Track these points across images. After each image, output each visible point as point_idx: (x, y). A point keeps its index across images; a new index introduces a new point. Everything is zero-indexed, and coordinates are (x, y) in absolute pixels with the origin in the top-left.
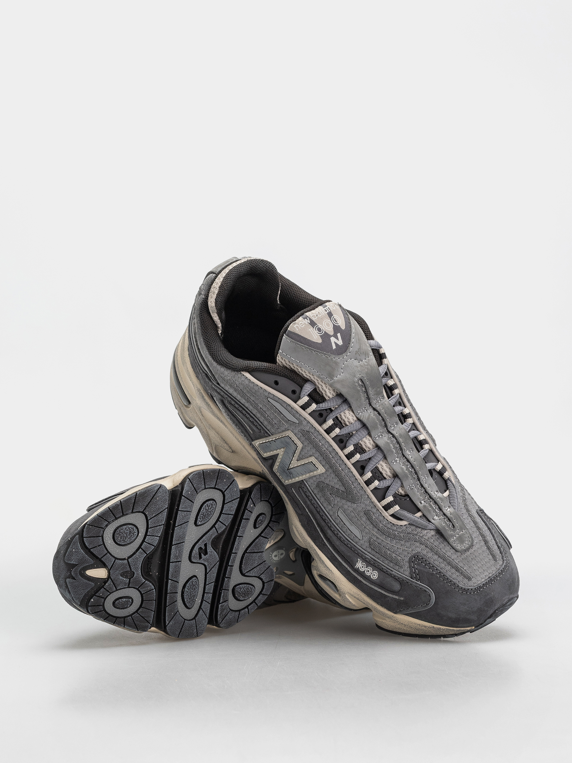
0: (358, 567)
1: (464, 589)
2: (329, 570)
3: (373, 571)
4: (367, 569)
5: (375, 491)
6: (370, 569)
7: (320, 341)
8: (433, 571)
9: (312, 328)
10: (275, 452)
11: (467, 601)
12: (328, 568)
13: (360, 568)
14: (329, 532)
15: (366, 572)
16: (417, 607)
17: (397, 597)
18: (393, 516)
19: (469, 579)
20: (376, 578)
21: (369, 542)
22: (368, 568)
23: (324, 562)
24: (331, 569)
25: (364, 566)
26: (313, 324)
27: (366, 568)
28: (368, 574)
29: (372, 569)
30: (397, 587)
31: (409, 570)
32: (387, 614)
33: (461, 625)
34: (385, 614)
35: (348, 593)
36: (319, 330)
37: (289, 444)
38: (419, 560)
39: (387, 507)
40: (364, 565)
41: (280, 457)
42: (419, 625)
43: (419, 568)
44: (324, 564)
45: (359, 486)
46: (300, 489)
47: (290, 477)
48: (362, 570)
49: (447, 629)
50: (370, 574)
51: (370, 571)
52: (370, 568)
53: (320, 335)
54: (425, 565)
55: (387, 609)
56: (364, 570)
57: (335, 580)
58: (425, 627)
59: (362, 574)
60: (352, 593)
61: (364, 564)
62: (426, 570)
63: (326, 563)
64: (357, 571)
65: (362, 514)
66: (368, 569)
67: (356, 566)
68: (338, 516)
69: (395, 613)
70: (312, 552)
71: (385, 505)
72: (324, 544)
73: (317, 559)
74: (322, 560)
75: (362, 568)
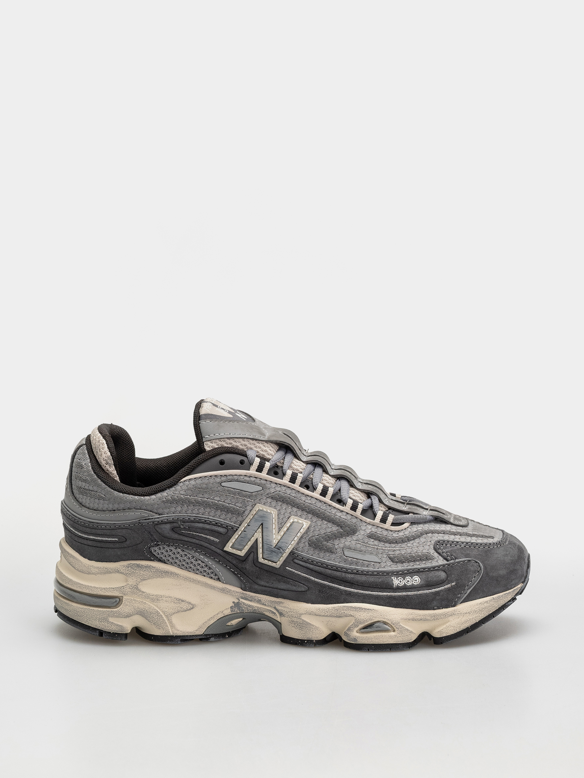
0: (396, 585)
1: (497, 543)
2: (370, 611)
3: (412, 578)
4: (405, 580)
5: (364, 512)
6: (408, 578)
7: (231, 416)
8: (460, 546)
9: (217, 408)
10: (253, 540)
11: (507, 551)
12: (369, 609)
13: (398, 584)
14: (349, 576)
15: (406, 584)
16: (471, 582)
17: (449, 586)
18: (393, 524)
19: (491, 537)
20: (419, 582)
21: (390, 558)
22: (406, 579)
23: (361, 608)
24: (372, 608)
25: (401, 580)
27: (404, 580)
28: (410, 584)
29: (410, 577)
30: (443, 575)
31: (440, 557)
32: (448, 612)
33: (513, 582)
34: (446, 613)
35: (402, 619)
36: (223, 409)
37: (264, 517)
38: (442, 545)
39: (384, 520)
40: (400, 579)
41: (260, 540)
42: (481, 603)
43: (447, 550)
44: (363, 609)
45: (348, 515)
46: (296, 561)
47: (281, 553)
48: (402, 584)
49: (504, 594)
50: (412, 583)
51: (410, 580)
52: (408, 577)
53: (227, 412)
54: (451, 545)
55: (445, 608)
56: (403, 583)
57: (381, 616)
58: (486, 602)
59: (405, 588)
60: (405, 617)
61: (400, 578)
62: (455, 548)
63: (363, 607)
64: (399, 589)
65: (366, 540)
66: (407, 580)
67: (394, 585)
68: (346, 557)
69: (454, 606)
70: (343, 612)
71: (381, 520)
72: (350, 593)
73: (352, 613)
74: (359, 608)
75: (401, 583)
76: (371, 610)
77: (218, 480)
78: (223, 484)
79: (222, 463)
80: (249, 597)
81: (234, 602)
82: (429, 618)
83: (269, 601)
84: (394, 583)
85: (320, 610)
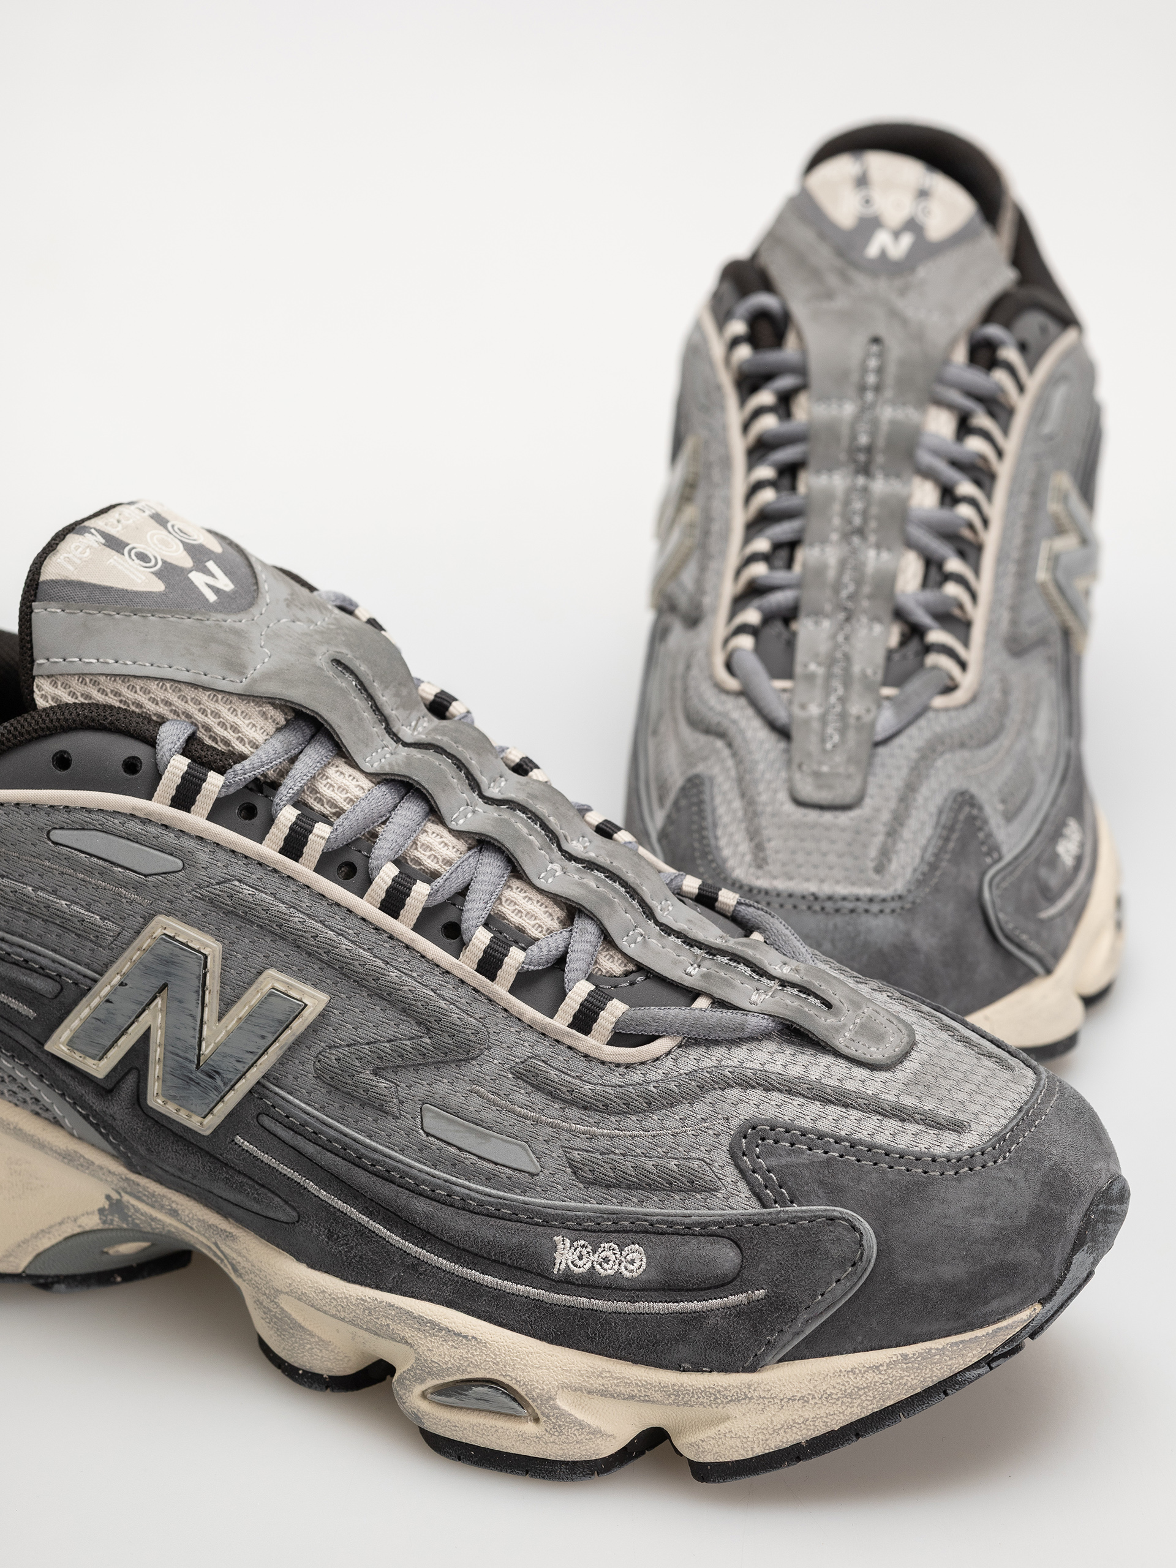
0: (563, 1266)
1: (959, 1160)
2: (464, 1341)
3: (621, 1250)
4: (596, 1255)
5: (523, 983)
6: (608, 1249)
7: (158, 586)
8: (826, 1153)
9: (115, 555)
10: (135, 1033)
11: (986, 1195)
12: (459, 1335)
13: (571, 1266)
14: (421, 1206)
15: (598, 1267)
16: (822, 1295)
17: (741, 1298)
18: (619, 1038)
19: (958, 1127)
20: (641, 1270)
21: (571, 1163)
22: (600, 1250)
23: (438, 1325)
24: (471, 1333)
25: (584, 1252)
26: (114, 544)
27: (594, 1252)
28: (609, 1270)
29: (616, 1247)
30: (726, 1257)
31: (742, 1186)
32: (726, 1389)
33: (995, 1305)
34: (719, 1392)
35: (564, 1387)
36: (143, 557)
37: (173, 963)
38: (763, 1139)
39: (584, 1021)
40: (583, 1246)
41: (157, 1037)
42: (852, 1371)
43: (773, 1162)
44: (441, 1329)
45: (462, 991)
46: (266, 1121)
47: (216, 1089)
48: (582, 1268)
49: (952, 1345)
50: (616, 1267)
51: (612, 1258)
52: (607, 1245)
53: (152, 570)
54: (792, 1145)
55: (719, 1372)
56: (589, 1265)
57: (497, 1364)
58: (876, 1368)
59: (590, 1284)
60: (576, 1380)
61: (582, 1242)
62: (804, 1159)
63: (445, 1323)
64: (569, 1282)
65: (508, 1082)
66: (603, 1255)
67: (557, 1266)
68: (428, 1134)
69: (753, 1369)
70: (384, 1322)
71: (575, 1016)
72: (416, 1265)
73: (407, 1333)
74: (430, 1321)
75: (580, 1263)
76: (466, 1337)
77: (41, 819)
78: (56, 835)
79: (62, 761)
80: (145, 1195)
81: (108, 1197)
82: (658, 1396)
83: (199, 1220)
84: (558, 1261)
85: (327, 1295)
